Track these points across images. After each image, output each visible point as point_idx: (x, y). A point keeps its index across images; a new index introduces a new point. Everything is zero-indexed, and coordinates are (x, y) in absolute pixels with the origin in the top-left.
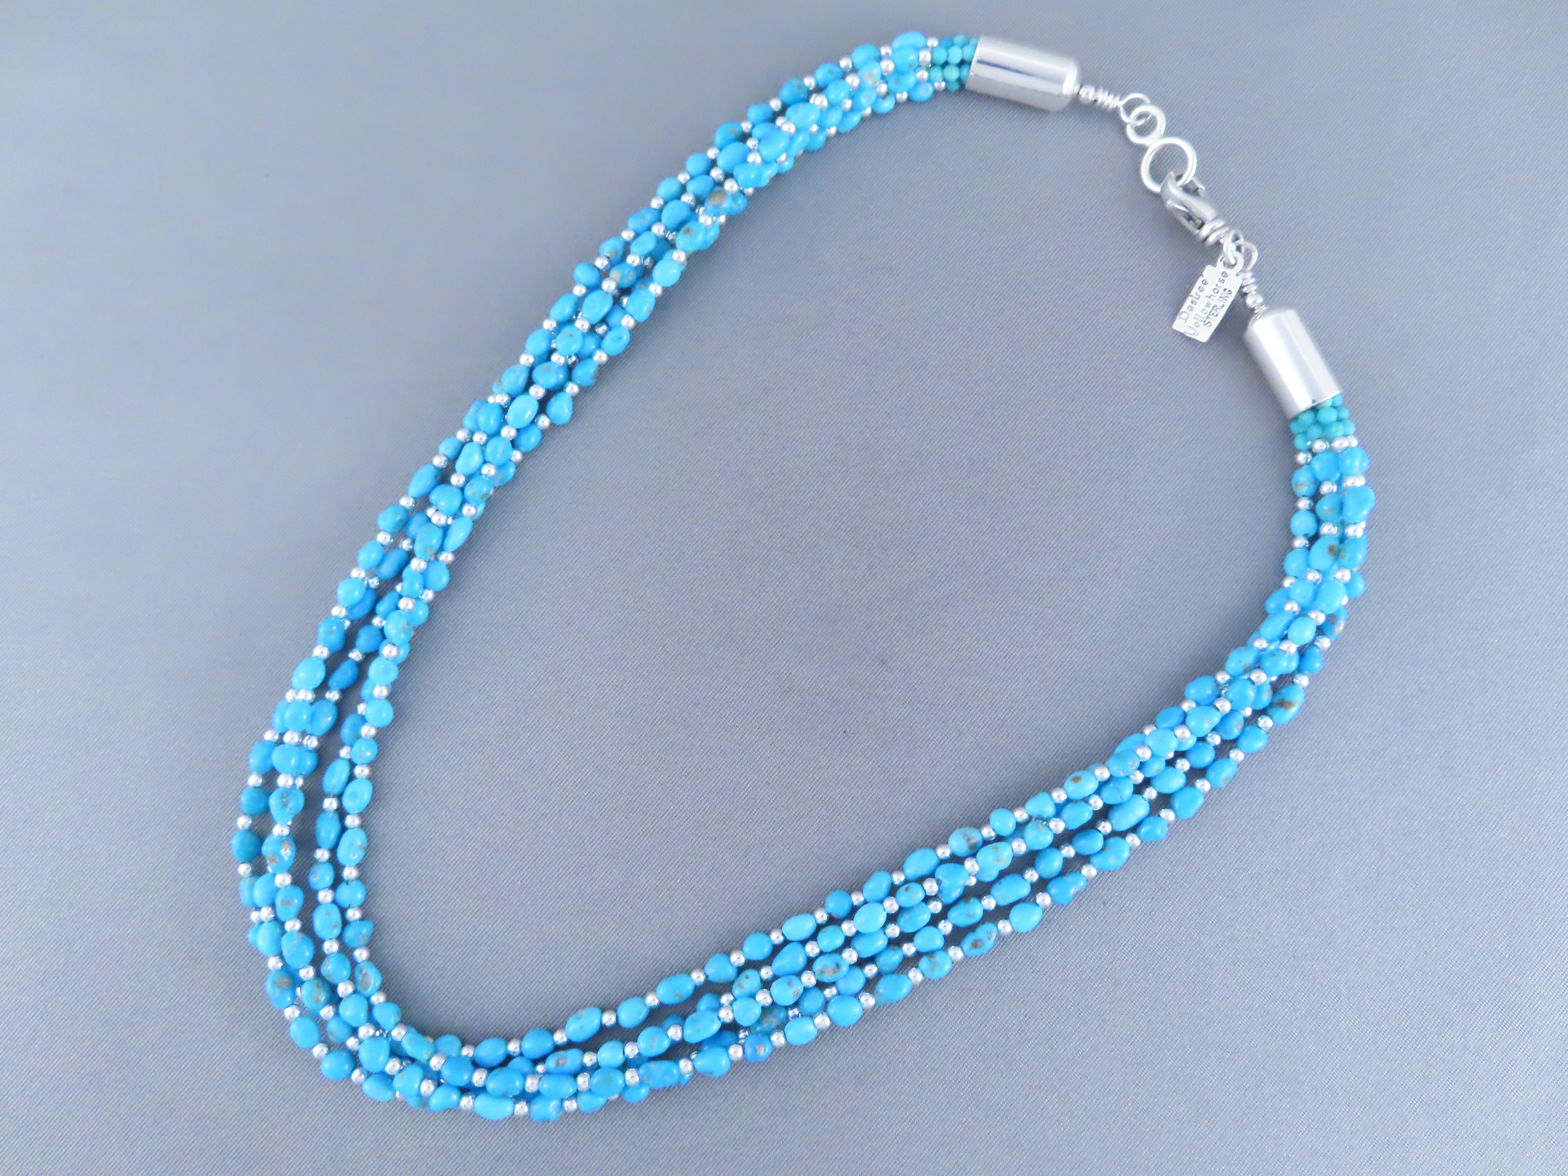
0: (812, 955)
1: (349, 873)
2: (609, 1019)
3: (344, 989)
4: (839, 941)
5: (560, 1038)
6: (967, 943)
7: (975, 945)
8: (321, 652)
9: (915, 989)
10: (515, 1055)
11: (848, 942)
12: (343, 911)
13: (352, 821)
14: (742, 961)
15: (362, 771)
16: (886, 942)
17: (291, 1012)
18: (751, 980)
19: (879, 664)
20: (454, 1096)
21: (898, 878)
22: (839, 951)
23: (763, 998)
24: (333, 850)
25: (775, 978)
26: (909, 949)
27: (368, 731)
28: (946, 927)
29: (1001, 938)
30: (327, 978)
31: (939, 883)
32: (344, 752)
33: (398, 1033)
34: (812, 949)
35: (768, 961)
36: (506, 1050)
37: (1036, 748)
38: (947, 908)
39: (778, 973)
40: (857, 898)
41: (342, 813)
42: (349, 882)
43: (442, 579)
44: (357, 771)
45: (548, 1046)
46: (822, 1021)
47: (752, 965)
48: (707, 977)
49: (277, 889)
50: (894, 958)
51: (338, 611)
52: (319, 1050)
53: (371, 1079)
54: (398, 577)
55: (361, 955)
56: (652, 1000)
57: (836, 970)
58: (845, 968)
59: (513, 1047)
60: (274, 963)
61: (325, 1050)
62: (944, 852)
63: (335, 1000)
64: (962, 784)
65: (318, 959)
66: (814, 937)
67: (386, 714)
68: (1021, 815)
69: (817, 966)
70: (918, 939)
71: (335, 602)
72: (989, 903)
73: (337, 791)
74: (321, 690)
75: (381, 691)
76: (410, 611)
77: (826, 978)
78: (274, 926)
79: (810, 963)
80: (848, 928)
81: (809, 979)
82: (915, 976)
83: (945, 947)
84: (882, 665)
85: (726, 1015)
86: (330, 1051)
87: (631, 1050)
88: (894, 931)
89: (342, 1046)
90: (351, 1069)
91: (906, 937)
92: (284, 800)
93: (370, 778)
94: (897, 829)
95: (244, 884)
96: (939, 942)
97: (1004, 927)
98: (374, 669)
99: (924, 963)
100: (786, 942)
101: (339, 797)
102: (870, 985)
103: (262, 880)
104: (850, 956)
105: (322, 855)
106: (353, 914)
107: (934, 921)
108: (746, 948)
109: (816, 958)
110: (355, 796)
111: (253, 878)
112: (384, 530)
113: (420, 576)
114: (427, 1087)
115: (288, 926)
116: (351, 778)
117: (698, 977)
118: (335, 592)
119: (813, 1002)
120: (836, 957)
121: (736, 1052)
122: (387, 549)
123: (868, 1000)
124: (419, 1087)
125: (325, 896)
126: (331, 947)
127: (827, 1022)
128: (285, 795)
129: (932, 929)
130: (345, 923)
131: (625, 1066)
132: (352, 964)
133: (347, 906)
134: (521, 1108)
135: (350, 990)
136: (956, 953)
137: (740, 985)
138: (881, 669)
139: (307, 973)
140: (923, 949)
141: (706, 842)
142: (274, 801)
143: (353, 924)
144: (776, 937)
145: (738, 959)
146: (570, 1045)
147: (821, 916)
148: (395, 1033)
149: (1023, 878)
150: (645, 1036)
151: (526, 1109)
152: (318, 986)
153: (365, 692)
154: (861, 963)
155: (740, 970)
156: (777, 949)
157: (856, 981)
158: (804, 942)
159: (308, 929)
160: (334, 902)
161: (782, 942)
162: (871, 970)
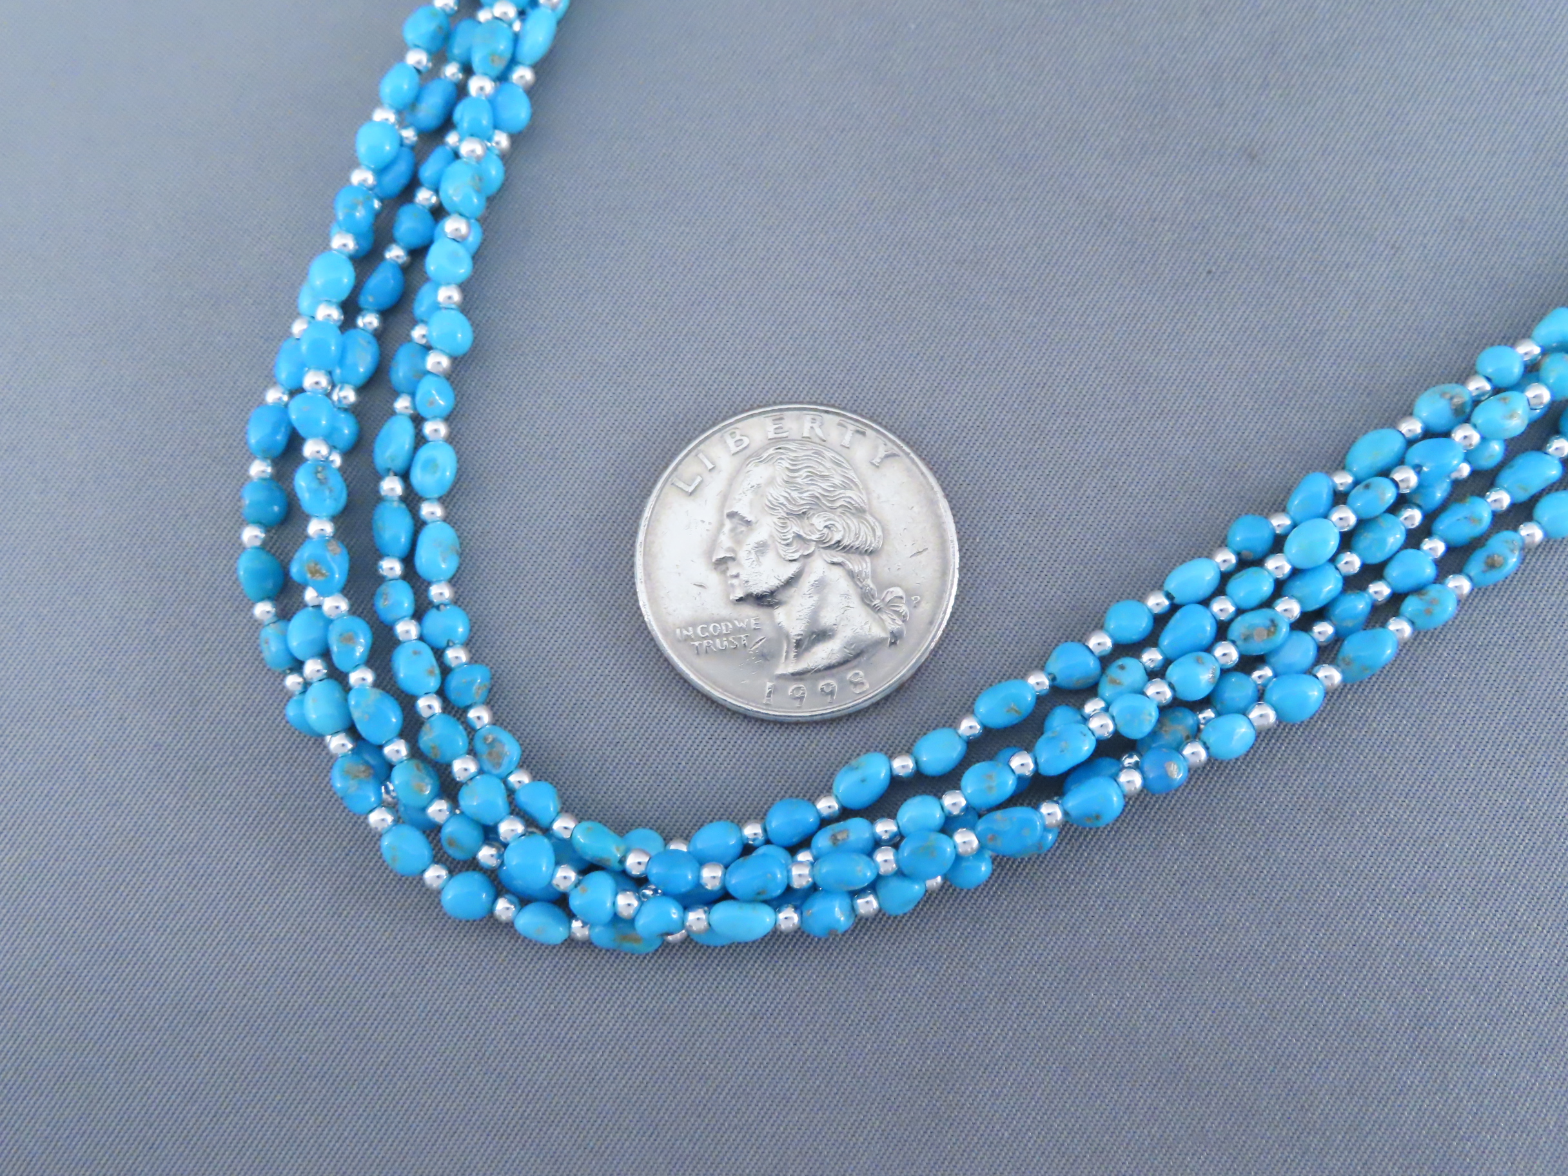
0: (1223, 617)
1: (440, 592)
2: (903, 765)
3: (462, 767)
4: (1267, 588)
5: (827, 805)
6: (1476, 565)
7: (1491, 565)
8: (343, 242)
9: (1404, 647)
10: (757, 843)
11: (1280, 588)
12: (439, 653)
13: (430, 510)
14: (1108, 643)
15: (435, 428)
16: (1340, 585)
17: (379, 818)
18: (1131, 671)
19: (1246, 161)
20: (675, 913)
21: (1343, 480)
22: (1268, 603)
23: (1159, 691)
24: (408, 560)
25: (1168, 662)
26: (1380, 590)
27: (437, 361)
28: (1435, 546)
29: (1527, 551)
30: (431, 756)
31: (1418, 469)
32: (402, 404)
33: (563, 825)
34: (1223, 607)
35: (1151, 640)
36: (742, 837)
37: (1522, 256)
38: (1430, 518)
39: (1170, 653)
40: (1280, 522)
41: (412, 500)
42: (442, 607)
43: (520, 112)
44: (428, 428)
45: (812, 819)
46: (1264, 715)
47: (1127, 649)
48: (1054, 679)
49: (329, 622)
50: (1359, 604)
51: (362, 177)
52: (434, 875)
53: (531, 908)
54: (447, 124)
55: (480, 715)
56: (969, 726)
57: (1272, 629)
58: (1284, 629)
59: (752, 831)
60: (338, 743)
61: (443, 873)
62: (1412, 427)
63: (449, 789)
64: (1414, 327)
65: (412, 726)
66: (1220, 590)
67: (462, 335)
68: (1529, 349)
69: (1236, 630)
70: (1393, 571)
71: (354, 163)
72: (1501, 498)
73: (399, 464)
74: (350, 308)
75: (449, 294)
76: (479, 159)
77: (1256, 647)
78: (331, 687)
79: (1222, 631)
80: (1279, 565)
81: (1227, 653)
82: (1399, 627)
83: (1440, 578)
84: (1252, 162)
85: (1103, 726)
86: (452, 872)
87: (954, 801)
88: (1352, 562)
89: (472, 864)
90: (491, 899)
91: (1373, 572)
92: (319, 476)
93: (450, 439)
94: (1321, 411)
95: (270, 633)
96: (1430, 571)
97: (1532, 532)
98: (434, 262)
99: (1411, 605)
100: (1174, 608)
101: (405, 476)
102: (1327, 653)
103: (299, 621)
104: (1290, 608)
105: (391, 567)
106: (456, 655)
107: (1414, 539)
108: (1111, 624)
109: (1231, 621)
110: (431, 465)
111: (281, 624)
112: (417, 46)
113: (487, 105)
114: (626, 902)
115: (354, 678)
116: (420, 440)
117: (1038, 681)
118: (352, 148)
119: (1240, 688)
120: (1266, 612)
121: (1132, 780)
122: (427, 76)
123: (1331, 675)
124: (614, 903)
125: (407, 629)
126: (428, 705)
127: (1272, 717)
128: (320, 469)
129: (1410, 552)
130: (445, 671)
131: (949, 825)
132: (469, 734)
133: (444, 644)
134: (788, 918)
135: (472, 768)
136: (1460, 584)
137: (1114, 682)
138: (1251, 168)
139: (397, 750)
140: (1404, 585)
141: (1013, 473)
142: (302, 482)
143: (457, 670)
144: (1157, 602)
145: (1100, 642)
146: (846, 813)
147: (1226, 558)
148: (558, 826)
149: (1546, 453)
150: (972, 779)
151: (796, 918)
152: (418, 769)
153: (421, 306)
154: (1305, 622)
155: (1105, 661)
156: (1161, 621)
157: (1302, 649)
158: (1206, 602)
159: (386, 681)
160: (421, 638)
161: (1167, 609)
162: (1324, 630)
